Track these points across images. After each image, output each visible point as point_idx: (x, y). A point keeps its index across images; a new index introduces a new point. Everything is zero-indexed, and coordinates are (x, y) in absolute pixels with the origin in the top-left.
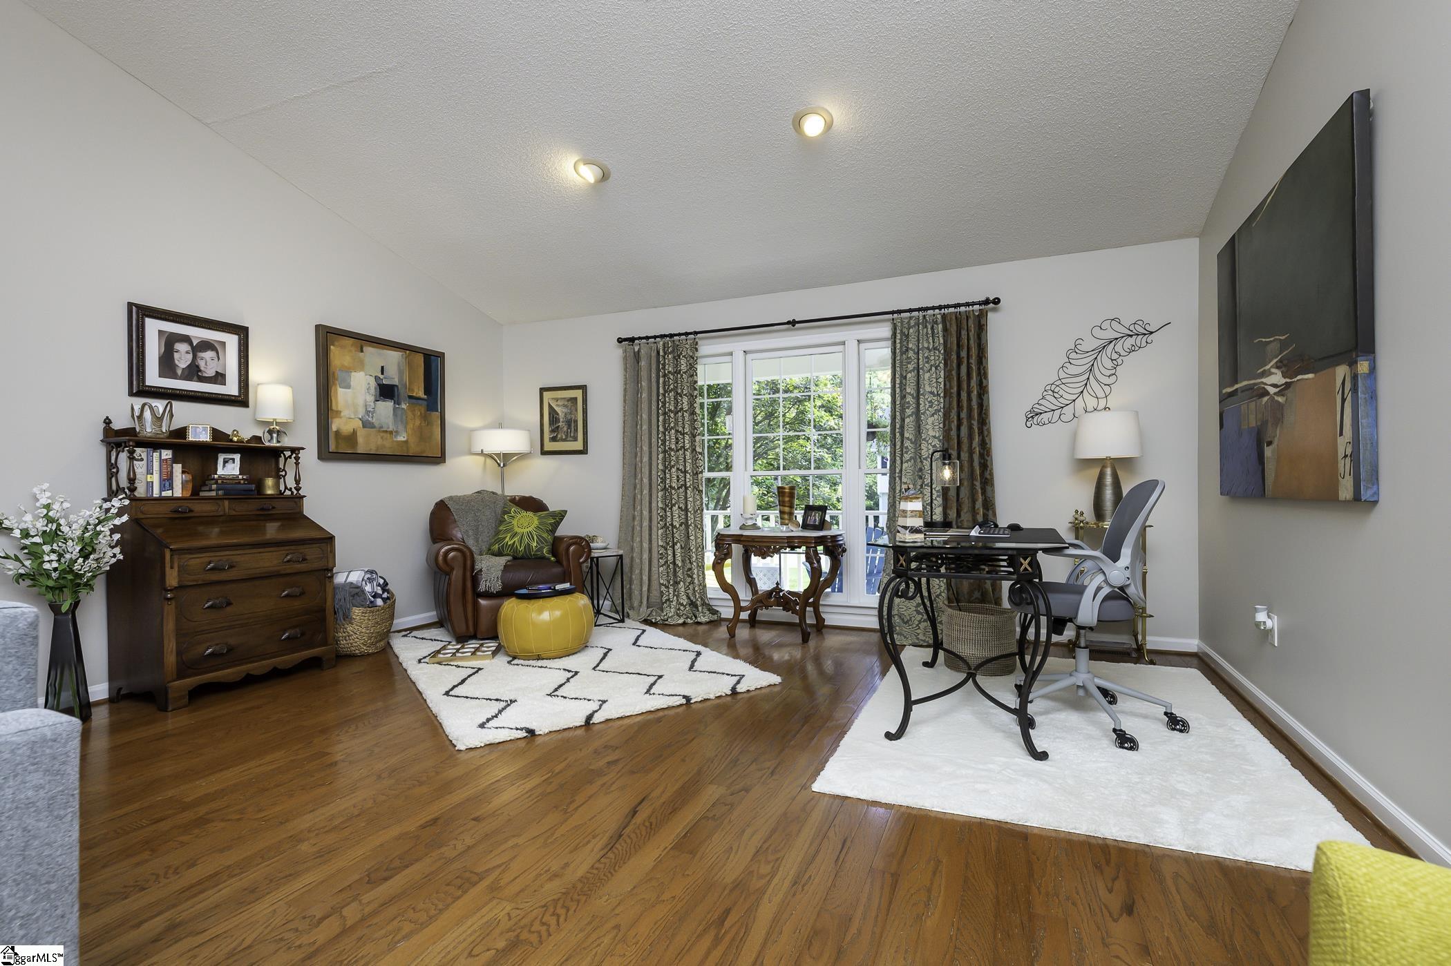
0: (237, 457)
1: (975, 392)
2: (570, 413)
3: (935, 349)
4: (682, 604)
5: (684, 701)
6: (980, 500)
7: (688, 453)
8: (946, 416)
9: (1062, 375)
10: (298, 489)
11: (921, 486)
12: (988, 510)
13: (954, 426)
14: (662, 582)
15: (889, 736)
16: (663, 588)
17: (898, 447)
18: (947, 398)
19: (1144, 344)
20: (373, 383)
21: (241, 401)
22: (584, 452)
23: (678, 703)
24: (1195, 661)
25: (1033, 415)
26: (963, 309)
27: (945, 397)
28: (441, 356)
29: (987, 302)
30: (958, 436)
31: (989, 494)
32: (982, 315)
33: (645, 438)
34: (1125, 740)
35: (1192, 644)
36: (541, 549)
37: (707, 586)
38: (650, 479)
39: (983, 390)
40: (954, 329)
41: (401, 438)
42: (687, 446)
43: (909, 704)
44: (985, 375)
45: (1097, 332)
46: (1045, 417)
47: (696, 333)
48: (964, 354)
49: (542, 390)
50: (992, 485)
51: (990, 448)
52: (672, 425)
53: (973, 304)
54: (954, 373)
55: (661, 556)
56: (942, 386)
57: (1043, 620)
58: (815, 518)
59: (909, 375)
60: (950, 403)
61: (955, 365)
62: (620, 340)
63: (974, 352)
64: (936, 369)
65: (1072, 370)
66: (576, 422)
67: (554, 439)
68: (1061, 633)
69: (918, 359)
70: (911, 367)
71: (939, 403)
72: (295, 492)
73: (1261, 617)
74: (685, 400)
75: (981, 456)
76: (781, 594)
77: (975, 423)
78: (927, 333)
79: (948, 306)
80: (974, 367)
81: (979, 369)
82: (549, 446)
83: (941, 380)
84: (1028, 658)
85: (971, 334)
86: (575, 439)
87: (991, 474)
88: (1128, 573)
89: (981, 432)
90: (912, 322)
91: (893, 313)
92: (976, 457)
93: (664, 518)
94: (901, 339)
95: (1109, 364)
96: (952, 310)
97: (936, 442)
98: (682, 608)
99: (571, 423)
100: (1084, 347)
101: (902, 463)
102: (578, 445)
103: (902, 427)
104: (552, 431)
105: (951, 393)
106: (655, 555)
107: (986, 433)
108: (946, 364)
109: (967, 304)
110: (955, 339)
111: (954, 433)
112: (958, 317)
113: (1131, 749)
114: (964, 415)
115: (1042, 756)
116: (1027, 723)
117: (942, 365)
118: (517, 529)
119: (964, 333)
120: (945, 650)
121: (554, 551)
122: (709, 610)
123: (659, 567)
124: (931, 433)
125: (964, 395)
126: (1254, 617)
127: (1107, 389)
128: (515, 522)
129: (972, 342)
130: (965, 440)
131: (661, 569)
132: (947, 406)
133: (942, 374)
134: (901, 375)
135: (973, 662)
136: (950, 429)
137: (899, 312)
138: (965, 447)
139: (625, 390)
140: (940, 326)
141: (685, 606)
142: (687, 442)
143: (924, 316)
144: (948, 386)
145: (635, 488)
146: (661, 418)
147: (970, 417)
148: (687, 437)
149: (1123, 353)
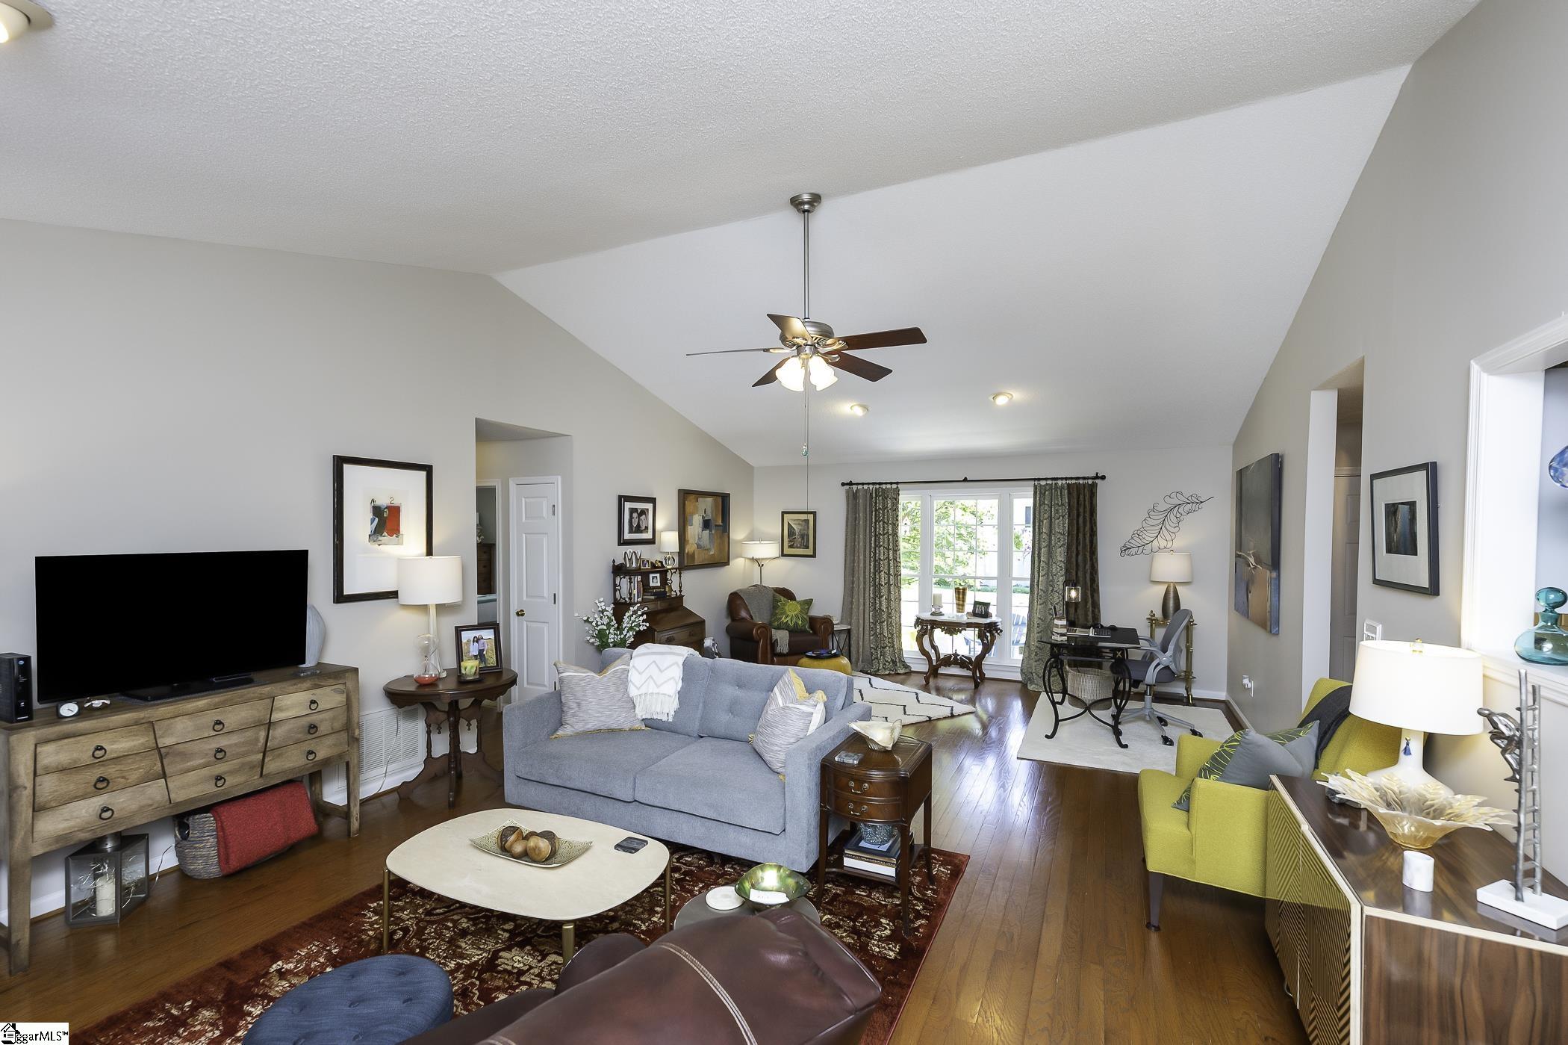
0: (658, 575)
1: (1088, 535)
2: (804, 530)
3: (1062, 505)
4: (887, 662)
5: (928, 719)
6: (1090, 602)
7: (891, 562)
8: (1069, 549)
9: (1144, 525)
10: (680, 591)
11: (1052, 591)
12: (1095, 608)
13: (1074, 555)
14: (872, 646)
15: (1047, 736)
16: (873, 651)
17: (1036, 566)
18: (1070, 537)
19: (1197, 508)
20: (701, 520)
21: (652, 542)
22: (814, 556)
23: (925, 720)
24: (1223, 706)
25: (1125, 549)
26: (1081, 482)
27: (1068, 536)
28: (728, 495)
29: (1097, 477)
30: (1077, 561)
31: (1095, 598)
32: (1094, 486)
33: (862, 551)
34: (1167, 741)
35: (1222, 695)
36: (804, 626)
37: (904, 649)
38: (865, 578)
39: (1093, 533)
40: (1075, 495)
41: (712, 553)
42: (891, 557)
43: (1057, 721)
44: (1095, 524)
45: (1168, 499)
46: (1133, 551)
47: (897, 483)
48: (1081, 510)
49: (783, 513)
50: (1098, 593)
51: (1097, 569)
52: (881, 543)
53: (1088, 478)
54: (1075, 522)
55: (871, 629)
56: (1067, 529)
57: (1127, 681)
58: (980, 609)
59: (1045, 521)
60: (1072, 541)
61: (1075, 517)
62: (843, 484)
63: (1088, 509)
64: (1063, 517)
65: (1151, 522)
66: (808, 536)
67: (791, 547)
68: (1137, 687)
69: (1051, 512)
70: (1046, 516)
71: (1064, 540)
72: (678, 594)
73: (1246, 681)
74: (890, 527)
75: (1091, 574)
76: (958, 657)
77: (1088, 554)
78: (1057, 495)
79: (1072, 478)
80: (1088, 519)
81: (1091, 519)
82: (787, 551)
83: (1066, 525)
84: (1119, 701)
85: (1087, 498)
86: (808, 547)
87: (1098, 586)
88: (1171, 659)
89: (1091, 559)
90: (1048, 487)
91: (1035, 480)
92: (1088, 576)
93: (874, 604)
94: (1040, 498)
95: (1175, 520)
96: (1074, 481)
97: (1062, 565)
98: (887, 664)
99: (804, 536)
100: (1159, 508)
101: (1039, 576)
102: (810, 552)
103: (1039, 554)
104: (789, 541)
105: (1072, 534)
106: (867, 628)
107: (1095, 561)
108: (1069, 516)
109: (1084, 478)
110: (1076, 500)
111: (1074, 560)
112: (1078, 485)
113: (1170, 745)
114: (1080, 548)
115: (1126, 746)
116: (1117, 733)
117: (1067, 516)
118: (789, 613)
119: (1081, 497)
120: (1069, 694)
121: (811, 627)
122: (903, 665)
123: (870, 637)
124: (1059, 559)
125: (1081, 535)
126: (1242, 682)
127: (1173, 535)
128: (786, 608)
129: (1087, 503)
130: (1081, 564)
131: (871, 638)
132: (1070, 541)
133: (1067, 522)
134: (1040, 519)
135: (1088, 703)
136: (1072, 557)
137: (1039, 479)
138: (1081, 569)
139: (847, 518)
140: (1066, 491)
141: (889, 663)
142: (891, 555)
143: (1055, 484)
144: (1070, 528)
145: (853, 583)
146: (873, 539)
147: (1084, 547)
148: (891, 552)
149: (1183, 513)
